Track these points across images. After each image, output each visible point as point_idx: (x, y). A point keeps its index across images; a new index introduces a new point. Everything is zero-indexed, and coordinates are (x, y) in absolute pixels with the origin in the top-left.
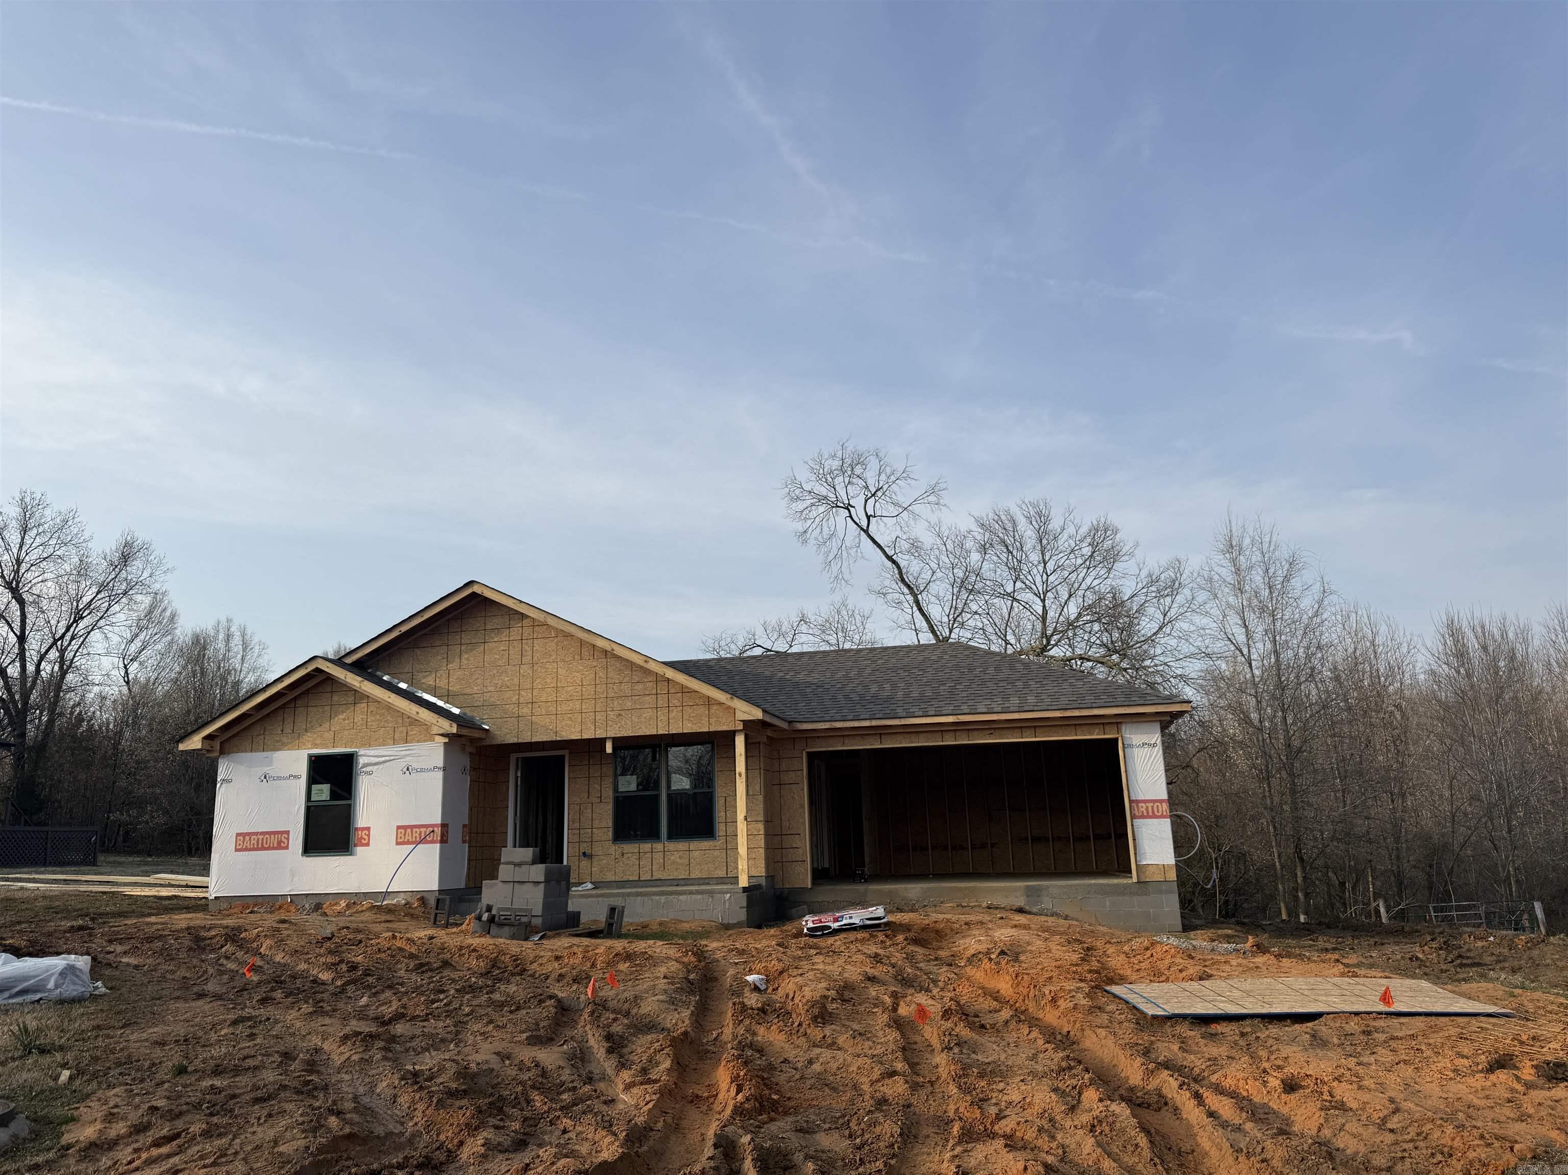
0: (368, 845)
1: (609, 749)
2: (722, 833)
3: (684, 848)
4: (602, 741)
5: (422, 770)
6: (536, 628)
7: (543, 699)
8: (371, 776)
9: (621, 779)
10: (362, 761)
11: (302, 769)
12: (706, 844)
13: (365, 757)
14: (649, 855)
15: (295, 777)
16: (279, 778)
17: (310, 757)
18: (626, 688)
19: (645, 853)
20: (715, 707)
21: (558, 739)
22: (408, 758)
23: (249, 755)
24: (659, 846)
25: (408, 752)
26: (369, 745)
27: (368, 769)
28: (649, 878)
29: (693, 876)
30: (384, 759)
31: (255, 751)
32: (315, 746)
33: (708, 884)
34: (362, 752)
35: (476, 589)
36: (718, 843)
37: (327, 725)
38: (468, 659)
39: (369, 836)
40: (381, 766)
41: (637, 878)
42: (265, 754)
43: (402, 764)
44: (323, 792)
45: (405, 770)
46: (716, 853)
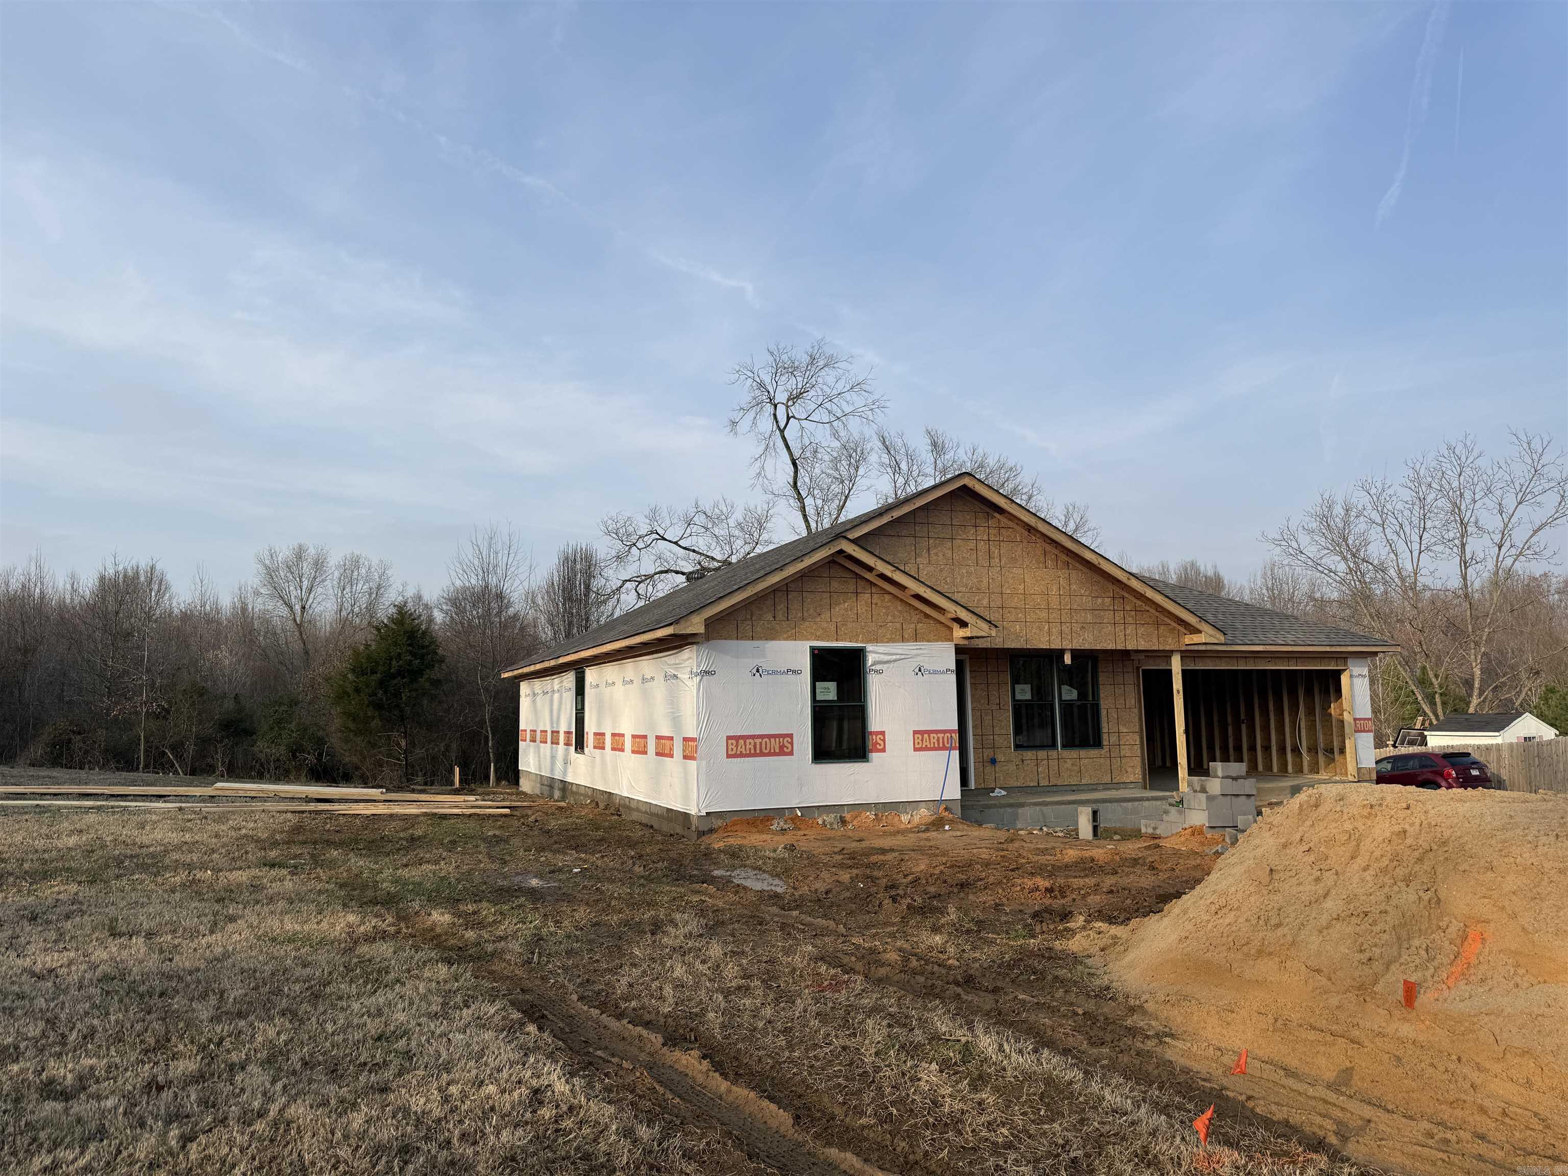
0: (884, 750)
1: (1068, 659)
2: (1105, 743)
3: (1075, 756)
4: (1061, 652)
5: (935, 672)
6: (1002, 530)
7: (1013, 605)
8: (879, 675)
9: (1018, 687)
10: (870, 659)
11: (805, 664)
12: (1093, 752)
13: (875, 654)
14: (1045, 762)
15: (794, 672)
16: (775, 672)
17: (813, 649)
18: (1087, 602)
19: (1042, 760)
20: (1162, 627)
21: (1029, 647)
22: (919, 658)
23: (734, 643)
24: (1053, 754)
25: (921, 652)
26: (876, 640)
27: (878, 667)
28: (1047, 784)
29: (1084, 782)
30: (894, 657)
31: (742, 639)
32: (817, 638)
33: (1096, 790)
34: (869, 647)
35: (966, 481)
36: (1103, 752)
37: (826, 615)
38: (936, 554)
39: (884, 741)
40: (891, 665)
41: (1036, 784)
42: (756, 643)
43: (914, 664)
44: (829, 691)
45: (917, 670)
46: (1102, 761)
